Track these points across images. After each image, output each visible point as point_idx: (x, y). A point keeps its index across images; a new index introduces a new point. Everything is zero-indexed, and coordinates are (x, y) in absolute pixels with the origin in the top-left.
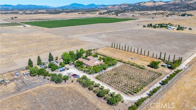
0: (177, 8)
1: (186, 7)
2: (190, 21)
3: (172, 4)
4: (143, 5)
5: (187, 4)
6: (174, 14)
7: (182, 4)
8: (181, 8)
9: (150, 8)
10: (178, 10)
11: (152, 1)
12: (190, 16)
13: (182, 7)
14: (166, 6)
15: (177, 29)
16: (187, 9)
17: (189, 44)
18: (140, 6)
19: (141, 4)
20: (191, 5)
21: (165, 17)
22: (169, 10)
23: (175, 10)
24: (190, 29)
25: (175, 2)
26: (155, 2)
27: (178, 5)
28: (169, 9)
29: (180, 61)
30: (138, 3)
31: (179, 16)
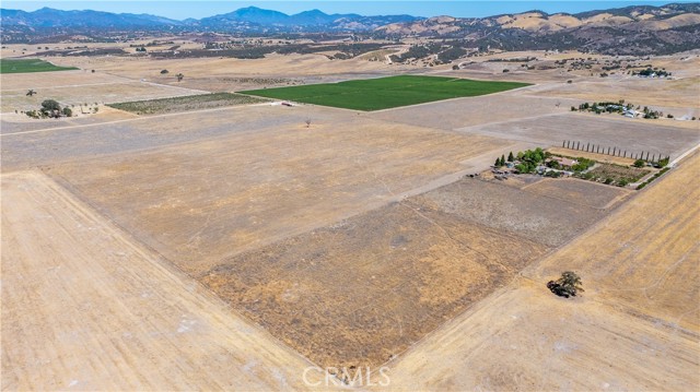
0: (623, 45)
1: (647, 42)
2: (664, 93)
3: (606, 28)
4: (510, 26)
5: (650, 33)
6: (618, 67)
7: (633, 28)
8: (634, 43)
9: (537, 39)
10: (625, 50)
11: (535, 11)
12: (662, 77)
13: (637, 41)
14: (585, 35)
15: (646, 117)
16: (649, 49)
17: (672, 143)
18: (497, 28)
19: (499, 21)
20: (662, 37)
21: (597, 76)
22: (599, 51)
23: (618, 49)
24: (670, 117)
25: (613, 22)
26: (545, 16)
27: (623, 35)
28: (599, 46)
29: (667, 160)
30: (490, 18)
31: (634, 74)
